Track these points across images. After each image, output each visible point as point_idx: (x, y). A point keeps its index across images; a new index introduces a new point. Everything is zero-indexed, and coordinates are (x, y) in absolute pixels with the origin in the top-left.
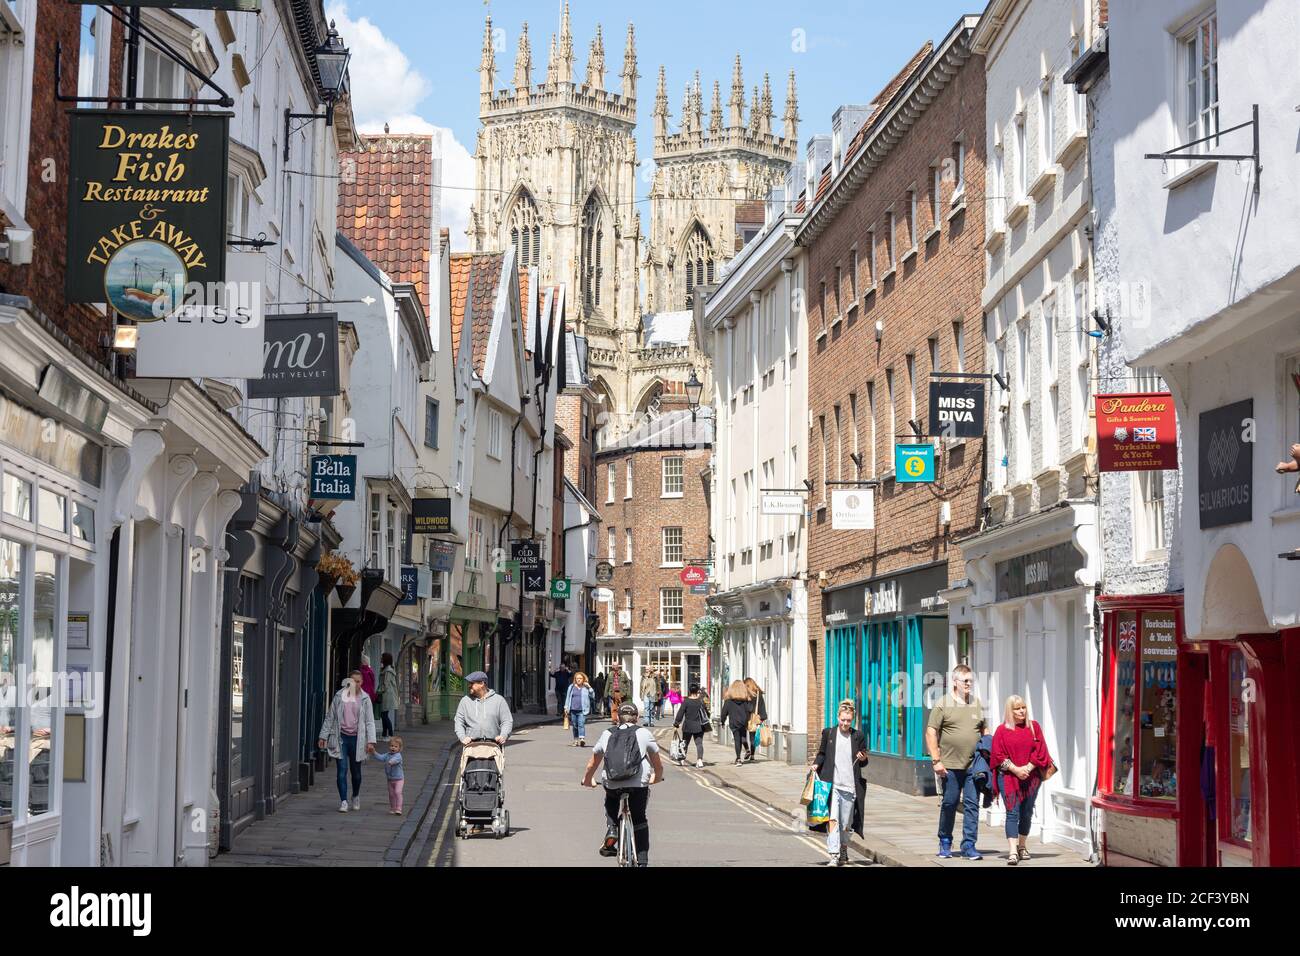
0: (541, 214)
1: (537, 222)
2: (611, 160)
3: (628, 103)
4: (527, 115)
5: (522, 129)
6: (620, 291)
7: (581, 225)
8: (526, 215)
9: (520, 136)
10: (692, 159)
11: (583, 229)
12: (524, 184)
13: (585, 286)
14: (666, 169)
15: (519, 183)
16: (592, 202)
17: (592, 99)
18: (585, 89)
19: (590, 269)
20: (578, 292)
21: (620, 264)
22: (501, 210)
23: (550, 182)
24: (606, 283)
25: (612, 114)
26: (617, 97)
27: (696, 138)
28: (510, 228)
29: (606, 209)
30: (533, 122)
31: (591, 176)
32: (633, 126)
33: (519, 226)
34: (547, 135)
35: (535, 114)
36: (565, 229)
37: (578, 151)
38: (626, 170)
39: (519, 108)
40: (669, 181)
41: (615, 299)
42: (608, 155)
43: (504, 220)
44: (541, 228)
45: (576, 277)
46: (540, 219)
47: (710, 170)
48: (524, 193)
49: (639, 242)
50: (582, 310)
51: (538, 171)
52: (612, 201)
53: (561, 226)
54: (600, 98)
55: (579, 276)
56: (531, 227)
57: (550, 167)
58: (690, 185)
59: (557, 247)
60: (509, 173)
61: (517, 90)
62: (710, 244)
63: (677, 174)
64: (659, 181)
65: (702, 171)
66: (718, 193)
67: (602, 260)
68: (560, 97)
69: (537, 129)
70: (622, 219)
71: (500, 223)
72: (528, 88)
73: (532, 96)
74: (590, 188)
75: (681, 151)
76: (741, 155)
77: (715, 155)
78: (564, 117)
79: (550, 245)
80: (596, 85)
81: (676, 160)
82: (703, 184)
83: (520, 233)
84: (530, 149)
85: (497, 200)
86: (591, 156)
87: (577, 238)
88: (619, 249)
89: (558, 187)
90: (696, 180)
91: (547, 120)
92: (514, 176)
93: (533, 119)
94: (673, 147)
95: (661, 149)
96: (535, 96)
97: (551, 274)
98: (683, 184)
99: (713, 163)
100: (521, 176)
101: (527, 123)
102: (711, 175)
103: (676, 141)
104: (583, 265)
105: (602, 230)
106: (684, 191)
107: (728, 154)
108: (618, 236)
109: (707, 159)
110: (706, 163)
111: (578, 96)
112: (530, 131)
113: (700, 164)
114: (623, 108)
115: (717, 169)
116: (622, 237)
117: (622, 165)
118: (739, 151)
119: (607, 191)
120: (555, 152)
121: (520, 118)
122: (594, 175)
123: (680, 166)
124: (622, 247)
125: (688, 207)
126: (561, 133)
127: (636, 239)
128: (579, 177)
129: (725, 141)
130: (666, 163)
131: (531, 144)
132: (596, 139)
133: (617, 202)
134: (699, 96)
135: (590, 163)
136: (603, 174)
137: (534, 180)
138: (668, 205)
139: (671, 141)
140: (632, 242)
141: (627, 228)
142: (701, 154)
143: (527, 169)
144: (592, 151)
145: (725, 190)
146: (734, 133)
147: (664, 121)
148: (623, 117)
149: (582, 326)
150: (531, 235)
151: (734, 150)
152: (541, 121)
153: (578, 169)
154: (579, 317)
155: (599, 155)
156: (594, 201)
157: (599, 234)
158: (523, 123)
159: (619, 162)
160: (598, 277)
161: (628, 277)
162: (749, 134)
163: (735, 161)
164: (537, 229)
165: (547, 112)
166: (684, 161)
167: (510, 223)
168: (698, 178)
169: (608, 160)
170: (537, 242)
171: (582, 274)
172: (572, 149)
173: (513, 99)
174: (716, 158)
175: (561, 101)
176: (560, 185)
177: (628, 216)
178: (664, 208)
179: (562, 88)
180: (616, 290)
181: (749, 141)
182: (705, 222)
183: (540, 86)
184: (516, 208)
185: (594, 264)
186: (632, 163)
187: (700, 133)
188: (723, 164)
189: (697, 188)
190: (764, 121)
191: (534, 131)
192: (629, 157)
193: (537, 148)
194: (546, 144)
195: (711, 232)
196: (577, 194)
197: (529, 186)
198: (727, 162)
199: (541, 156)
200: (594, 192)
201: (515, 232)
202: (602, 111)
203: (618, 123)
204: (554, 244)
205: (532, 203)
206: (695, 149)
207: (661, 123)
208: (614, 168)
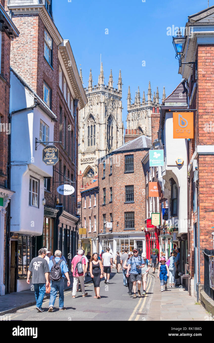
0: (96, 121)
1: (95, 124)
2: (115, 108)
3: (120, 92)
4: (91, 94)
5: (90, 98)
6: (118, 143)
7: (107, 124)
8: (92, 122)
9: (90, 100)
10: (138, 110)
11: (107, 125)
12: (91, 113)
13: (108, 141)
14: (130, 113)
15: (90, 113)
16: (110, 119)
17: (109, 90)
18: (108, 87)
19: (110, 137)
20: (106, 142)
21: (118, 136)
22: (85, 121)
23: (98, 112)
24: (114, 141)
25: (115, 94)
26: (117, 90)
27: (138, 104)
28: (87, 126)
29: (114, 120)
30: (93, 96)
31: (109, 111)
32: (121, 98)
33: (90, 125)
34: (97, 99)
35: (93, 94)
36: (102, 125)
37: (106, 104)
38: (119, 110)
39: (89, 92)
40: (132, 116)
41: (117, 145)
42: (114, 106)
43: (86, 124)
44: (96, 125)
45: (105, 138)
46: (95, 123)
47: (142, 113)
48: (91, 116)
49: (123, 129)
50: (107, 147)
51: (95, 109)
52: (116, 118)
53: (101, 124)
54: (112, 89)
55: (106, 138)
56: (93, 125)
57: (98, 108)
58: (137, 117)
59: (100, 130)
60: (87, 110)
61: (89, 88)
62: (143, 133)
63: (134, 114)
64: (129, 116)
65: (140, 113)
66: (145, 119)
67: (113, 134)
68: (100, 88)
69: (94, 98)
70: (118, 123)
71: (84, 125)
72: (91, 87)
73: (93, 89)
74: (109, 114)
75: (135, 108)
76: (151, 108)
77: (144, 108)
78: (102, 94)
79: (98, 129)
80: (110, 86)
81: (133, 111)
82: (141, 117)
83: (90, 127)
84: (92, 104)
85: (84, 118)
86: (109, 105)
87: (106, 127)
88: (118, 132)
89: (100, 113)
90: (139, 116)
91: (97, 95)
92: (88, 111)
93: (93, 95)
94: (132, 107)
95: (129, 108)
96: (94, 89)
97: (98, 137)
98: (135, 117)
99: (143, 110)
100: (90, 111)
101: (91, 96)
102: (143, 114)
103: (133, 106)
104: (107, 135)
105: (113, 126)
106: (135, 119)
107: (147, 108)
108: (117, 128)
109: (142, 110)
110: (141, 111)
111: (106, 89)
112: (92, 98)
113: (140, 111)
114: (118, 93)
115: (145, 112)
116: (118, 128)
117: (118, 109)
118: (150, 107)
119: (114, 115)
120: (99, 104)
121: (89, 95)
122: (110, 111)
123: (134, 112)
124: (118, 131)
125: (137, 123)
126: (101, 98)
127: (122, 129)
128: (106, 111)
129: (147, 104)
130: (131, 112)
131: (93, 102)
132: (111, 101)
133: (117, 119)
134: (139, 93)
135: (109, 107)
136: (113, 111)
137: (94, 112)
138: (131, 123)
139: (132, 106)
140: (121, 129)
141: (120, 126)
142: (140, 108)
143: (92, 109)
144: (110, 104)
145: (146, 118)
146: (149, 102)
147: (130, 101)
148: (118, 95)
149: (107, 152)
150: (93, 127)
151: (149, 107)
152: (95, 96)
153: (106, 109)
154: (107, 149)
155: (112, 105)
156: (111, 118)
157: (112, 127)
158: (90, 96)
159: (118, 107)
160: (112, 139)
161: (120, 139)
162: (153, 103)
163: (149, 110)
164: (95, 126)
165: (97, 93)
166: (135, 111)
167: (87, 124)
168: (139, 115)
169: (114, 107)
170: (95, 129)
171: (107, 138)
172: (104, 103)
173: (88, 90)
174: (144, 109)
175: (101, 90)
176: (101, 113)
177: (120, 122)
178: (130, 124)
179: (101, 86)
180: (117, 143)
181: (153, 104)
182: (141, 127)
183: (95, 86)
184: (89, 120)
185: (111, 135)
186: (121, 108)
187: (140, 103)
188: (146, 111)
189: (139, 118)
190: (157, 99)
191: (94, 99)
192: (120, 106)
193: (94, 103)
194: (96, 102)
195: (143, 129)
196: (105, 115)
197: (93, 114)
198: (147, 110)
199: (95, 105)
200: (110, 116)
201: (89, 127)
202: (112, 93)
203: (117, 97)
204: (99, 129)
205: (93, 118)
206: (138, 107)
207: (129, 101)
208: (116, 109)
